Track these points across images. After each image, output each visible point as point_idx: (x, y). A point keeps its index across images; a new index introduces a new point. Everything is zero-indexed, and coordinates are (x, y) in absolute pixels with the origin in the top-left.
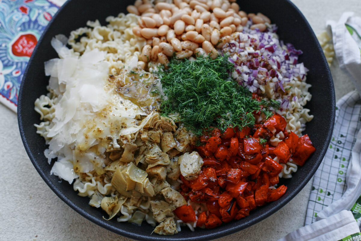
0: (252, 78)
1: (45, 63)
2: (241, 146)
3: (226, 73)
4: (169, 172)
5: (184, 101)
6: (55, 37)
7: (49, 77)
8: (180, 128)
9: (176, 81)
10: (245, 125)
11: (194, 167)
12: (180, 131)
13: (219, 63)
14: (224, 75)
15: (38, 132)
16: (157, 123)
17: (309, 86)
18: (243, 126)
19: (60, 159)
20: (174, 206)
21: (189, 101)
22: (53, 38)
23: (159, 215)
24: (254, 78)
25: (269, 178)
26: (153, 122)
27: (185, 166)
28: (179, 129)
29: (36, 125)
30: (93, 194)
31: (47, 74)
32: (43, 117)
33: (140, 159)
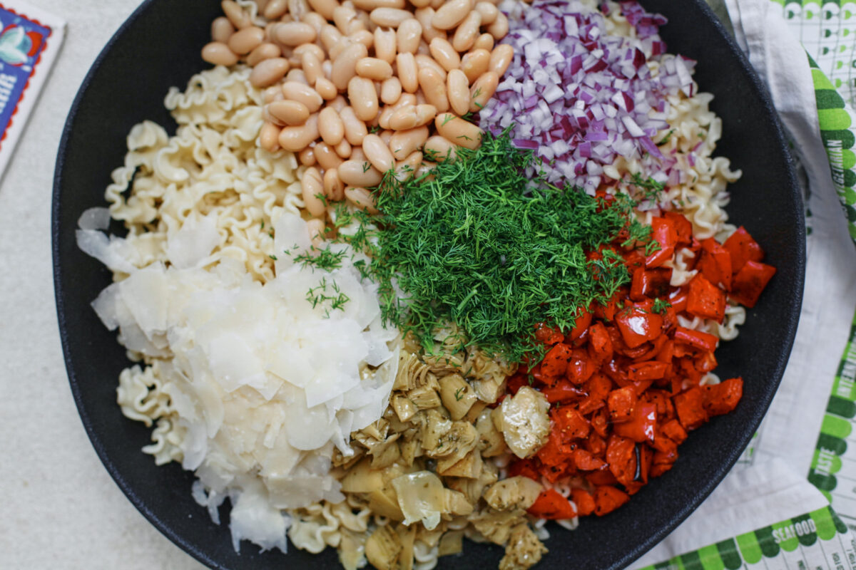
0: (582, 161)
1: (92, 304)
2: (614, 334)
3: (518, 180)
4: (482, 449)
5: (459, 302)
6: (78, 228)
7: (117, 331)
8: (472, 355)
9: (420, 253)
10: (612, 292)
11: (535, 427)
12: (474, 361)
13: (495, 159)
14: (517, 183)
15: (161, 461)
16: (420, 374)
17: (708, 97)
18: (609, 296)
19: (236, 497)
20: (520, 510)
21: (470, 296)
22: (77, 231)
23: (495, 532)
24: (585, 159)
25: (694, 364)
26: (411, 379)
27: (517, 436)
28: (470, 358)
29: (148, 450)
30: (341, 541)
31: (111, 327)
32: (149, 422)
33: (413, 450)
